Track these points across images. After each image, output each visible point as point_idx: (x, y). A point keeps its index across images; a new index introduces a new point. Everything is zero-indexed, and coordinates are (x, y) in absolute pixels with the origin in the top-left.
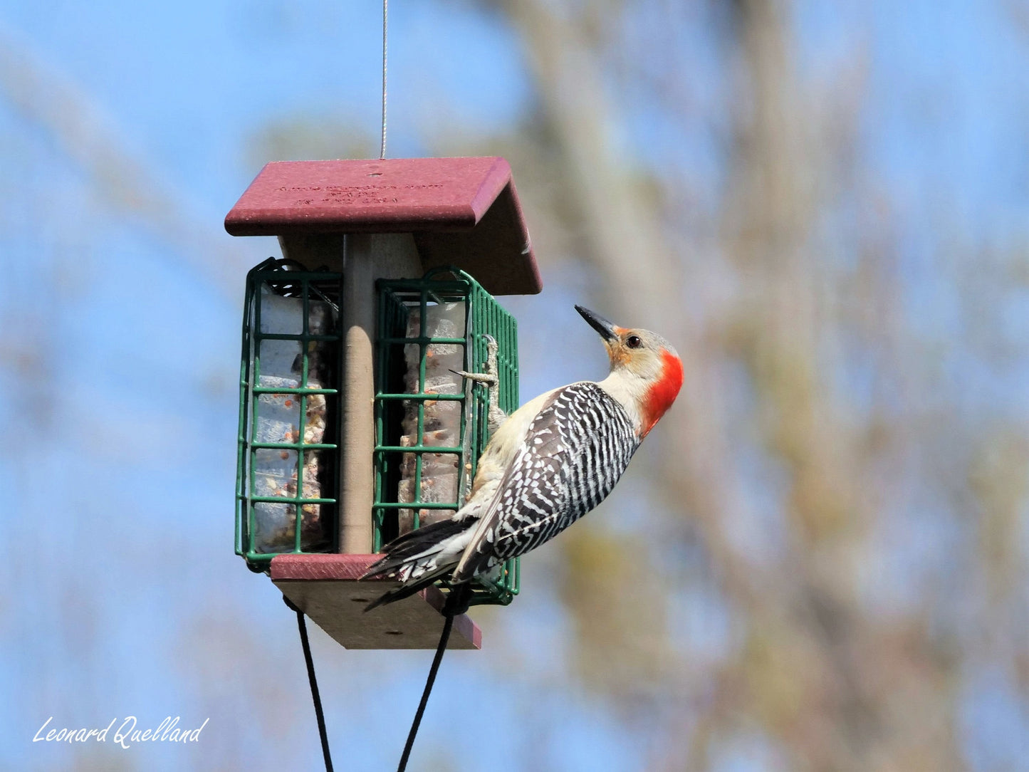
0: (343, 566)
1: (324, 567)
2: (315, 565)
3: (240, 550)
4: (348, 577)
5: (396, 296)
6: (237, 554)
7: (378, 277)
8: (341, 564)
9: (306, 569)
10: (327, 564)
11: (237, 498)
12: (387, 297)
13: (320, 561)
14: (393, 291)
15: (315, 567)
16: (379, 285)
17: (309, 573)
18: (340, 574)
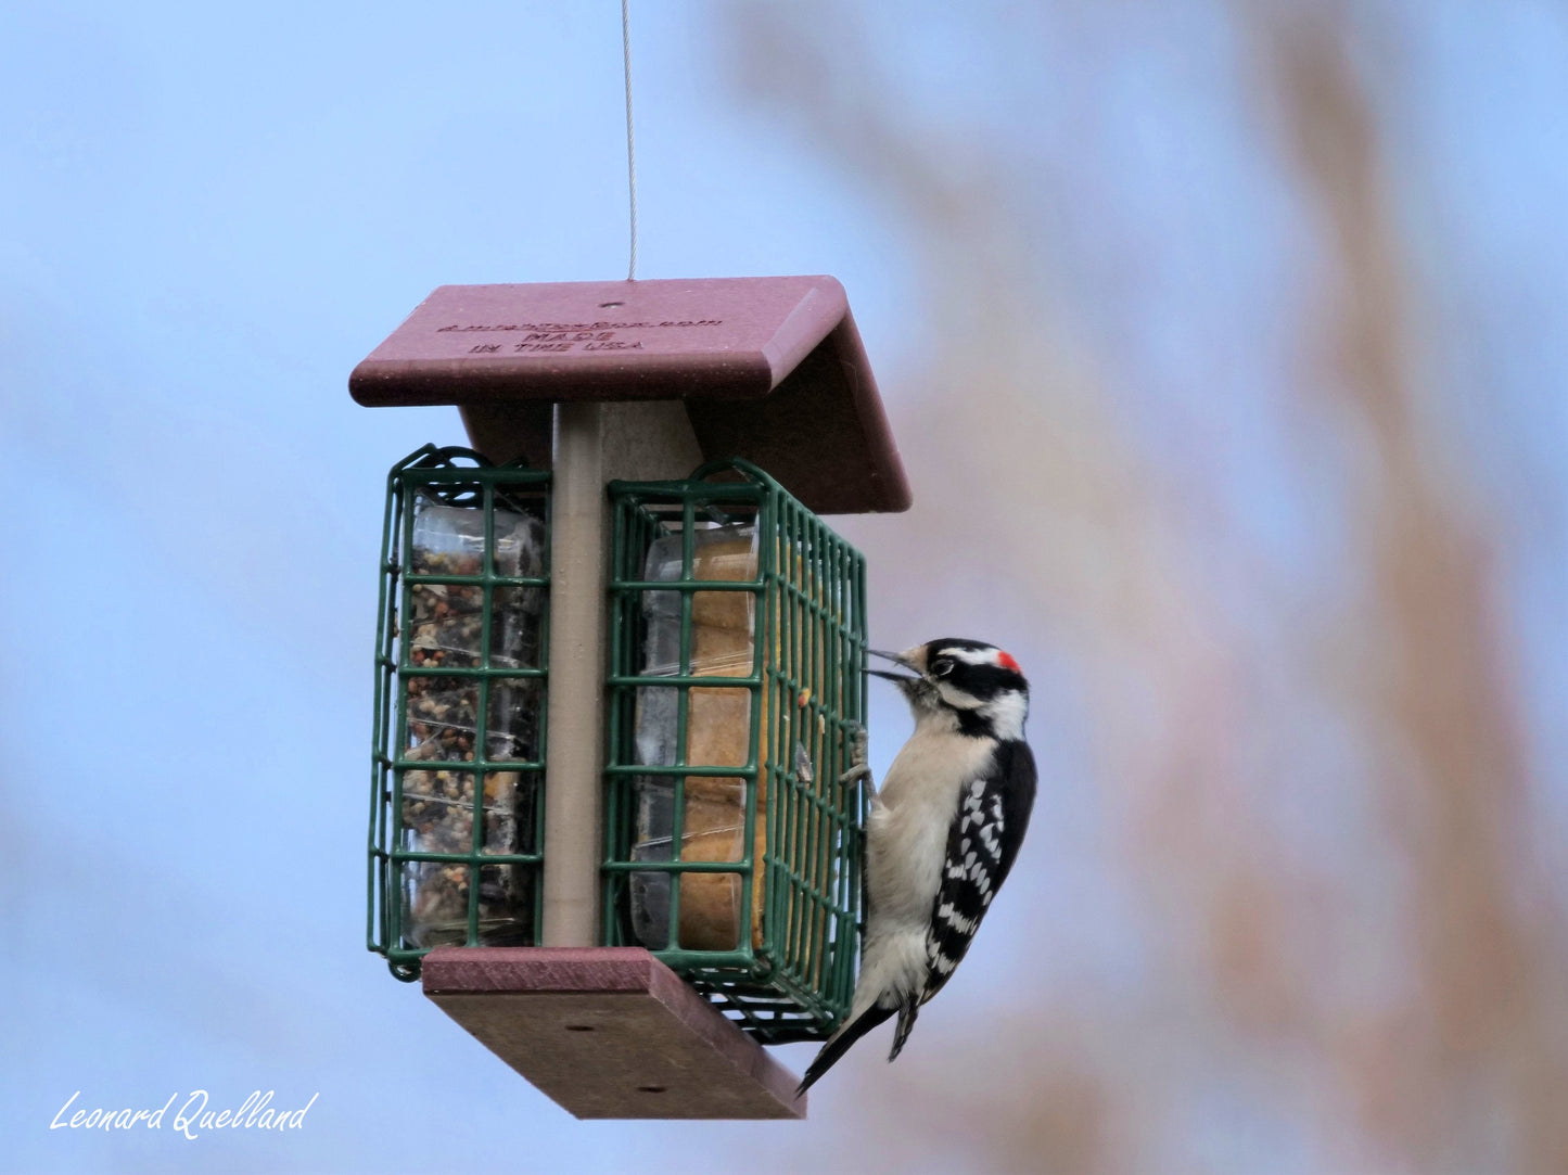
0: (545, 968)
1: (513, 968)
2: (498, 966)
3: (377, 941)
4: (552, 986)
5: (648, 513)
6: (372, 948)
7: (612, 478)
8: (541, 964)
9: (482, 972)
10: (518, 963)
11: (372, 854)
12: (628, 511)
13: (506, 960)
14: (640, 503)
15: (496, 968)
16: (613, 493)
17: (489, 980)
18: (541, 982)
